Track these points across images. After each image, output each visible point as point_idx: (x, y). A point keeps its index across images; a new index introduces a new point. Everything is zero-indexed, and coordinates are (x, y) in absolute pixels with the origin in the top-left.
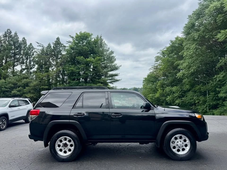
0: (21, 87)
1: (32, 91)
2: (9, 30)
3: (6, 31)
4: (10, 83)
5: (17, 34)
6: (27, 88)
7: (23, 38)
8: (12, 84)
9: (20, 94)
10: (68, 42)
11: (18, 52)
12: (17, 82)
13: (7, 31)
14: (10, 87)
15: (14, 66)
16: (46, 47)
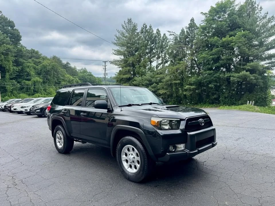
0: (155, 83)
1: (165, 87)
2: (145, 24)
3: (142, 26)
4: (146, 80)
5: (151, 26)
6: (160, 84)
7: (157, 30)
8: (147, 81)
9: (154, 90)
10: (203, 21)
11: (153, 46)
12: (152, 79)
13: (144, 26)
14: (145, 84)
15: (151, 62)
16: (179, 34)
